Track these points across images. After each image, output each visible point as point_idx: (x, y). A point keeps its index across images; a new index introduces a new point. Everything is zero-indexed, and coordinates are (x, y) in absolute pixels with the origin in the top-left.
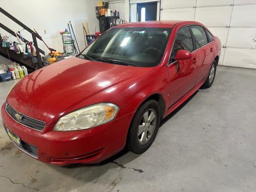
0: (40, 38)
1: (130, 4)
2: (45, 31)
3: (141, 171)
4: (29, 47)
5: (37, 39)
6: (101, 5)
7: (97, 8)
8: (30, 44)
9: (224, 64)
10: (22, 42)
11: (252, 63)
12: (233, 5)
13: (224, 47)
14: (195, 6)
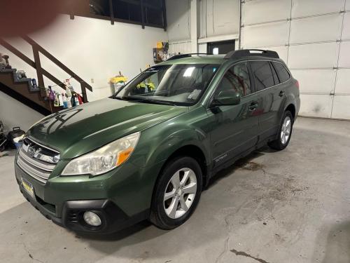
1: (198, 44)
2: (92, 80)
4: (76, 100)
5: (87, 90)
6: (160, 46)
7: (155, 50)
8: (78, 96)
9: (333, 117)
12: (340, 41)
13: (331, 94)
14: (287, 44)
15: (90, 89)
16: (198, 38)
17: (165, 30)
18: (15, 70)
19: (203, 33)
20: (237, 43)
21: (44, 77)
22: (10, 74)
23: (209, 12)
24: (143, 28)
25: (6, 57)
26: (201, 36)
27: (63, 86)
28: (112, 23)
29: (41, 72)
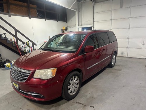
0: (36, 45)
1: (78, 28)
2: (37, 41)
3: (93, 107)
4: (30, 49)
5: (34, 45)
6: (64, 28)
7: (62, 30)
8: (31, 48)
9: (128, 56)
10: (27, 47)
11: (142, 56)
12: (129, 28)
13: (127, 48)
16: (78, 26)
17: (66, 23)
18: (8, 38)
19: (80, 24)
20: (92, 28)
21: (19, 41)
22: (6, 40)
23: (82, 16)
24: (58, 22)
25: (5, 34)
26: (80, 25)
28: (46, 20)
29: (17, 39)
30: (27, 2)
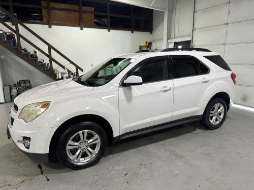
1: (168, 43)
5: (79, 71)
8: (73, 74)
14: (224, 43)
15: (82, 70)
16: (168, 39)
17: (151, 33)
18: (38, 59)
19: (172, 35)
20: (191, 42)
21: (53, 62)
24: (132, 32)
27: (64, 68)
28: (109, 31)
29: (51, 59)
30: (78, 4)
